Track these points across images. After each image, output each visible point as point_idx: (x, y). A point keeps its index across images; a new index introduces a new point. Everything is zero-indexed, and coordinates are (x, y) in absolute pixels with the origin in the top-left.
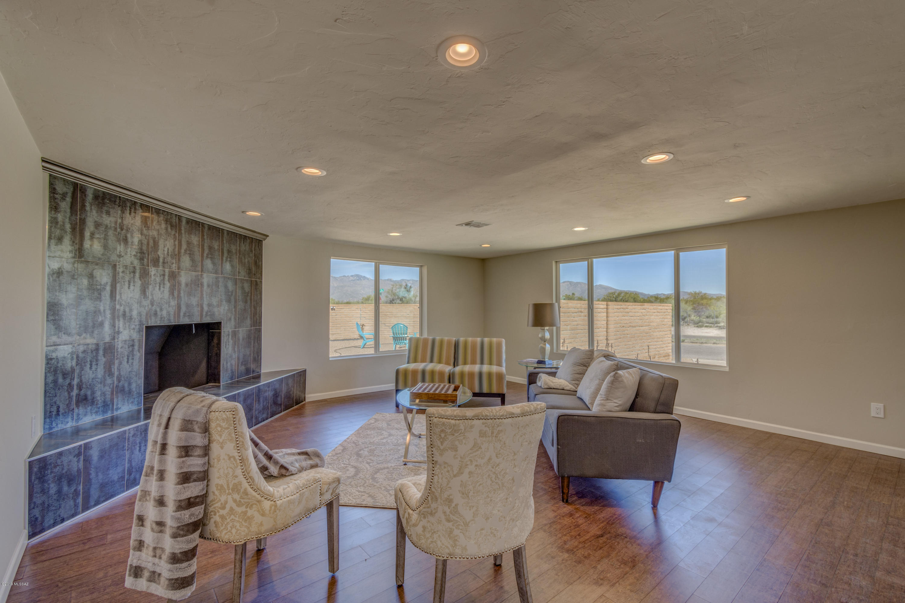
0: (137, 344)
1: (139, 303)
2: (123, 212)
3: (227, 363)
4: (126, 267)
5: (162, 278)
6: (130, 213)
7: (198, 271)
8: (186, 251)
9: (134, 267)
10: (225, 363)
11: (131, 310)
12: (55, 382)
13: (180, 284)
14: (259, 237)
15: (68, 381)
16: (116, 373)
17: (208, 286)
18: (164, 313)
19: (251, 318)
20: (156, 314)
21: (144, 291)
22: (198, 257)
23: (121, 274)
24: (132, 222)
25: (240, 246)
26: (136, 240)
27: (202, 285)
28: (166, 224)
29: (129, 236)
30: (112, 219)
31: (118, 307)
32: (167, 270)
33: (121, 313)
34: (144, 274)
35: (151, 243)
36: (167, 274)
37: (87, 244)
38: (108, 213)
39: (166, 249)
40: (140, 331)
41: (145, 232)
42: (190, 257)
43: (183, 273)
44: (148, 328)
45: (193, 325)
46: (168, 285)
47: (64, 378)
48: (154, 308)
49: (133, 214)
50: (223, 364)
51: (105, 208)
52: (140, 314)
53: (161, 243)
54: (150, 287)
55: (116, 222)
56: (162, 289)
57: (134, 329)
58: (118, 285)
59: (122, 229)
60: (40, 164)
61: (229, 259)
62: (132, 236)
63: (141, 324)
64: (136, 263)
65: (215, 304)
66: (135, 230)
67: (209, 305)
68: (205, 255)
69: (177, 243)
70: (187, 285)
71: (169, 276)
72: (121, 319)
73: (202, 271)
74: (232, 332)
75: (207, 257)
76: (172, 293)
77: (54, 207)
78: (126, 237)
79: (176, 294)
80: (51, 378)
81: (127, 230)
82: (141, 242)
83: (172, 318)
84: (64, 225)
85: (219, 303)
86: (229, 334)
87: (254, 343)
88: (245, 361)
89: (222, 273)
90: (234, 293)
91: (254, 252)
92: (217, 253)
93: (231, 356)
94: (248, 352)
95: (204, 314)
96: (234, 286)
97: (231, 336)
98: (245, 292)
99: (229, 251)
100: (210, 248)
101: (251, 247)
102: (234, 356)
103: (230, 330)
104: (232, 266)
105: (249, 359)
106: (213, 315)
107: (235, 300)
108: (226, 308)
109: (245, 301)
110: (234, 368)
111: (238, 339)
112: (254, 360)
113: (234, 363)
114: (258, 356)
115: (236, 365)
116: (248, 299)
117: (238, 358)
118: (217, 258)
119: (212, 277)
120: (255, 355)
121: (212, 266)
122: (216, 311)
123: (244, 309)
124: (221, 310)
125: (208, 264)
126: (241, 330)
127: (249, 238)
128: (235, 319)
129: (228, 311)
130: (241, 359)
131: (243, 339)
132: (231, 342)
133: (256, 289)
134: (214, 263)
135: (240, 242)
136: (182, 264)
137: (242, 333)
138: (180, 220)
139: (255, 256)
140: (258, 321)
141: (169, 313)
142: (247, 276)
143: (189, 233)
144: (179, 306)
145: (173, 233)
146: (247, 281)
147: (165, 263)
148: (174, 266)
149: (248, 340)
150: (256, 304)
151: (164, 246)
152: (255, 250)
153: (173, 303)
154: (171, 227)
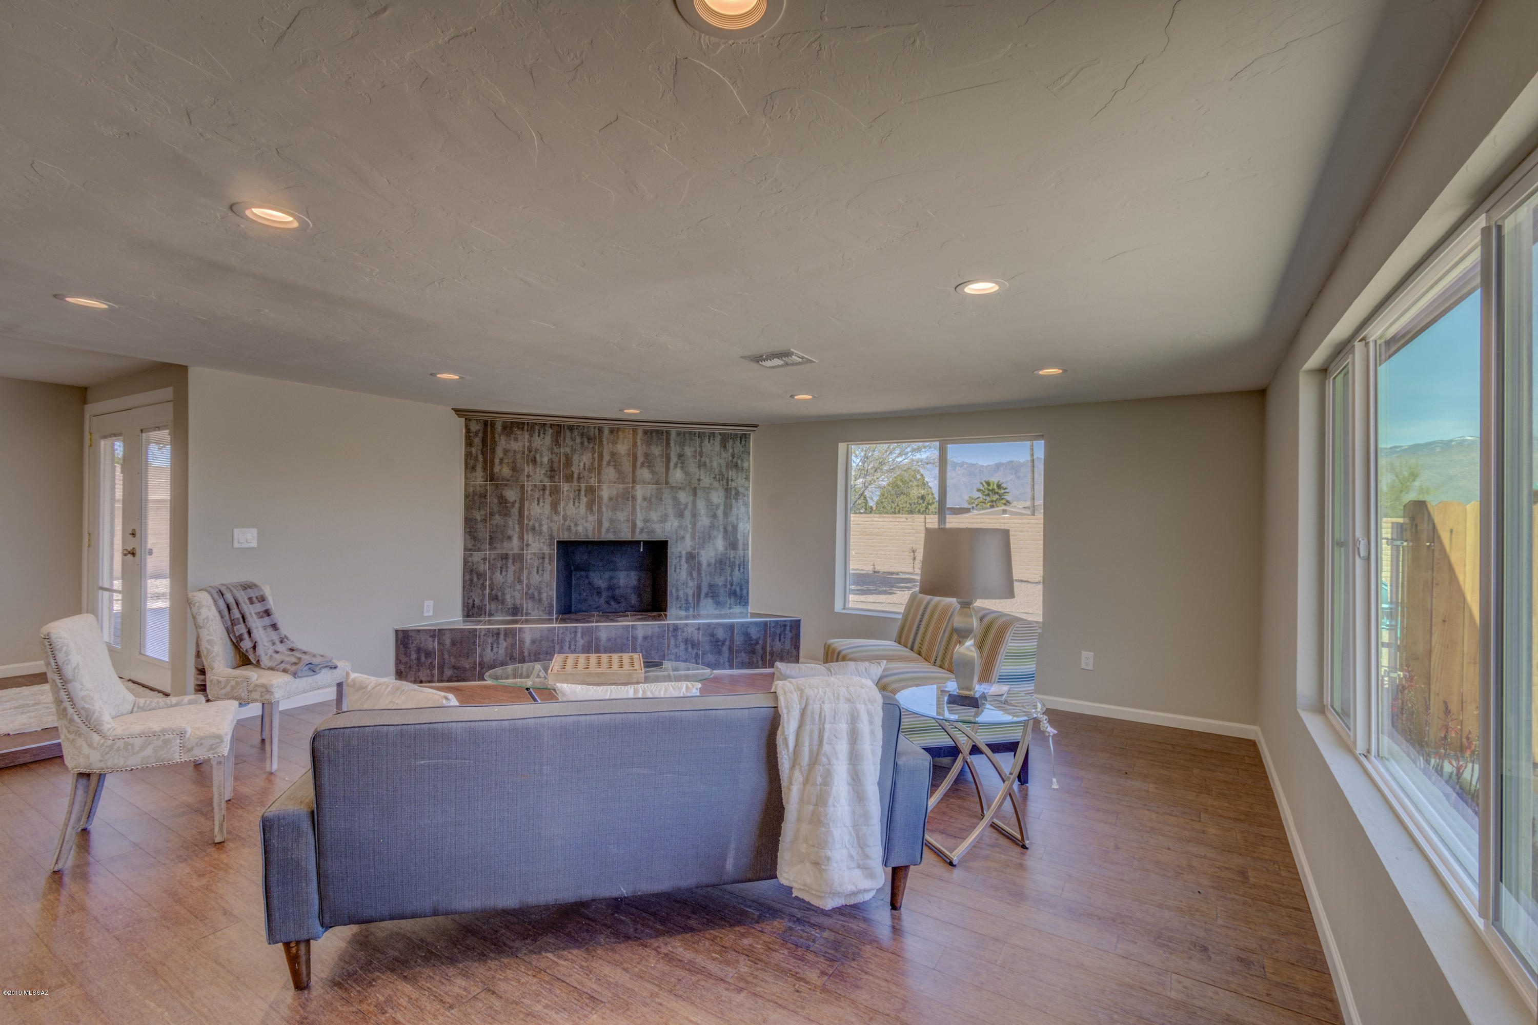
0: (548, 559)
1: (550, 518)
2: (531, 436)
3: (677, 590)
4: (535, 485)
5: (577, 493)
6: (539, 436)
7: (628, 483)
8: (609, 463)
9: (544, 485)
10: (674, 591)
11: (541, 525)
12: (471, 580)
13: (600, 498)
14: (739, 431)
15: (481, 581)
16: (525, 582)
17: (645, 499)
18: (581, 529)
19: (725, 538)
20: (569, 529)
21: (554, 507)
22: (627, 467)
23: (529, 493)
24: (541, 442)
25: (700, 447)
26: (545, 460)
27: (634, 498)
28: (582, 438)
29: (538, 457)
30: (520, 444)
31: (526, 522)
32: (583, 485)
33: (530, 527)
34: (556, 491)
35: (563, 459)
36: (583, 489)
37: (497, 469)
38: (516, 439)
39: (582, 464)
40: (551, 545)
41: (556, 450)
42: (615, 468)
43: (605, 487)
44: (560, 542)
45: (642, 543)
46: (584, 500)
47: (478, 579)
48: (567, 523)
49: (542, 436)
50: (671, 592)
51: (513, 436)
52: (550, 529)
53: (576, 459)
54: (563, 503)
56: (577, 504)
57: (544, 543)
58: (526, 504)
59: (531, 452)
60: (456, 414)
61: (679, 465)
62: (541, 456)
63: (551, 537)
64: (546, 481)
65: (657, 519)
66: (544, 450)
67: (646, 521)
68: (639, 464)
69: (596, 455)
70: (611, 499)
71: (586, 491)
72: (531, 533)
73: (634, 482)
74: (687, 553)
75: (642, 465)
76: (590, 507)
77: (469, 443)
78: (535, 458)
79: (595, 508)
80: (468, 577)
81: (536, 452)
82: (551, 461)
83: (590, 532)
84: (477, 456)
85: (664, 519)
86: (680, 557)
87: (732, 571)
88: (713, 593)
89: (667, 483)
90: (690, 507)
91: (731, 451)
92: (658, 460)
93: (685, 584)
94: (719, 581)
95: (638, 530)
96: (691, 498)
97: (684, 559)
98: (712, 504)
99: (680, 456)
100: (647, 455)
101: (724, 446)
102: (691, 584)
103: (684, 553)
104: (687, 474)
105: (722, 590)
106: (653, 531)
107: (694, 516)
108: (676, 524)
109: (714, 516)
110: (690, 599)
111: (700, 564)
112: (732, 594)
113: (690, 593)
114: (741, 589)
115: (694, 595)
116: (720, 513)
117: (699, 587)
118: (660, 468)
119: (650, 489)
120: (733, 588)
121: (651, 476)
122: (657, 527)
123: (712, 527)
124: (668, 526)
125: (644, 474)
126: (703, 552)
127: (720, 434)
128: (693, 538)
129: (680, 527)
130: (705, 589)
131: (709, 565)
132: (685, 566)
133: (736, 499)
134: (653, 473)
135: (702, 442)
136: (604, 477)
137: (706, 556)
138: (600, 431)
139: (733, 455)
140: (740, 543)
141: (586, 529)
142: (716, 484)
143: (614, 442)
144: (599, 521)
145: (591, 446)
146: (716, 489)
147: (579, 478)
148: (593, 480)
149: (719, 565)
150: (737, 519)
151: (580, 462)
152: (733, 448)
153: (592, 518)
154: (589, 440)
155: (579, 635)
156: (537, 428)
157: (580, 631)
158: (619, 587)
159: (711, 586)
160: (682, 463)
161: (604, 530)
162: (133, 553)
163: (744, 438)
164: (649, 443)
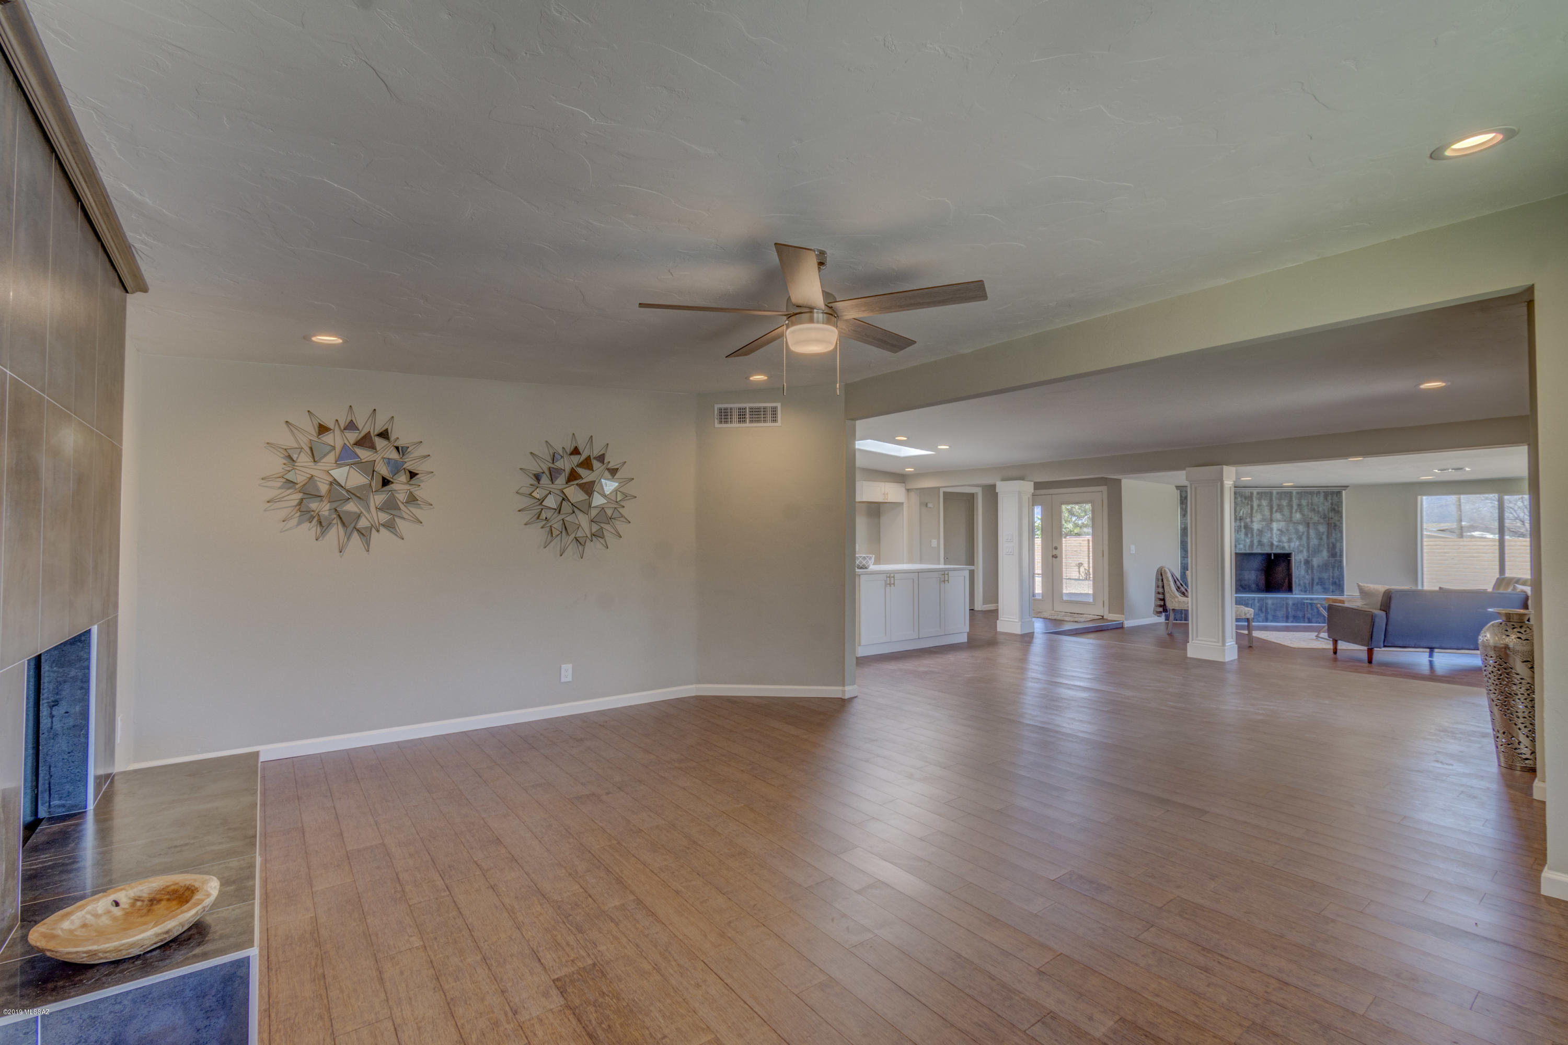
3: (1299, 580)
5: (1240, 527)
7: (1268, 521)
8: (1257, 511)
10: (1297, 581)
13: (1253, 530)
14: (1336, 489)
17: (1278, 530)
18: (1242, 546)
19: (1328, 551)
22: (1267, 512)
25: (1312, 500)
27: (1271, 529)
28: (1241, 498)
32: (1243, 524)
42: (1261, 513)
43: (1254, 524)
44: (1236, 554)
45: (1273, 555)
50: (1295, 581)
56: (1240, 533)
60: (1175, 488)
61: (1299, 510)
65: (1285, 541)
67: (1280, 541)
68: (1274, 510)
69: (1250, 507)
70: (1259, 530)
71: (1245, 526)
73: (1272, 521)
74: (1304, 560)
75: (1276, 511)
76: (1246, 535)
79: (1250, 535)
83: (1248, 549)
85: (1290, 540)
86: (1301, 562)
87: (1333, 570)
88: (1321, 582)
89: (1291, 521)
90: (1306, 533)
91: (1330, 501)
92: (1286, 508)
93: (1304, 577)
94: (1325, 575)
95: (1274, 547)
96: (1307, 528)
97: (1303, 563)
98: (1319, 532)
99: (1299, 505)
100: (1279, 506)
101: (1326, 499)
102: (1307, 577)
103: (1302, 559)
104: (1303, 515)
105: (1327, 580)
106: (1283, 548)
107: (1308, 538)
108: (1297, 543)
109: (1321, 539)
110: (1307, 585)
111: (1313, 566)
112: (1334, 583)
113: (1307, 582)
114: (1339, 581)
115: (1309, 583)
116: (1324, 537)
117: (1313, 580)
118: (1286, 511)
119: (1282, 525)
120: (1335, 580)
121: (1281, 517)
122: (1286, 545)
123: (1319, 545)
124: (1292, 545)
125: (1278, 516)
126: (1315, 559)
127: (1324, 492)
128: (1308, 550)
129: (1300, 545)
130: (1316, 580)
131: (1319, 566)
132: (1303, 567)
133: (1335, 529)
134: (1283, 515)
135: (1312, 496)
136: (1254, 519)
137: (1316, 562)
138: (1252, 494)
139: (1332, 504)
140: (1338, 554)
141: (1245, 546)
142: (1322, 521)
143: (1260, 499)
144: (1252, 542)
145: (1246, 502)
146: (1322, 523)
147: (1240, 519)
148: (1248, 520)
149: (1325, 567)
150: (1336, 540)
151: (1241, 510)
152: (1332, 499)
153: (1248, 541)
154: (1245, 498)
155: (1256, 601)
157: (1256, 599)
158: (1245, 580)
159: (1320, 579)
160: (1300, 509)
161: (1255, 547)
162: (1055, 557)
163: (1339, 493)
164: (1280, 499)
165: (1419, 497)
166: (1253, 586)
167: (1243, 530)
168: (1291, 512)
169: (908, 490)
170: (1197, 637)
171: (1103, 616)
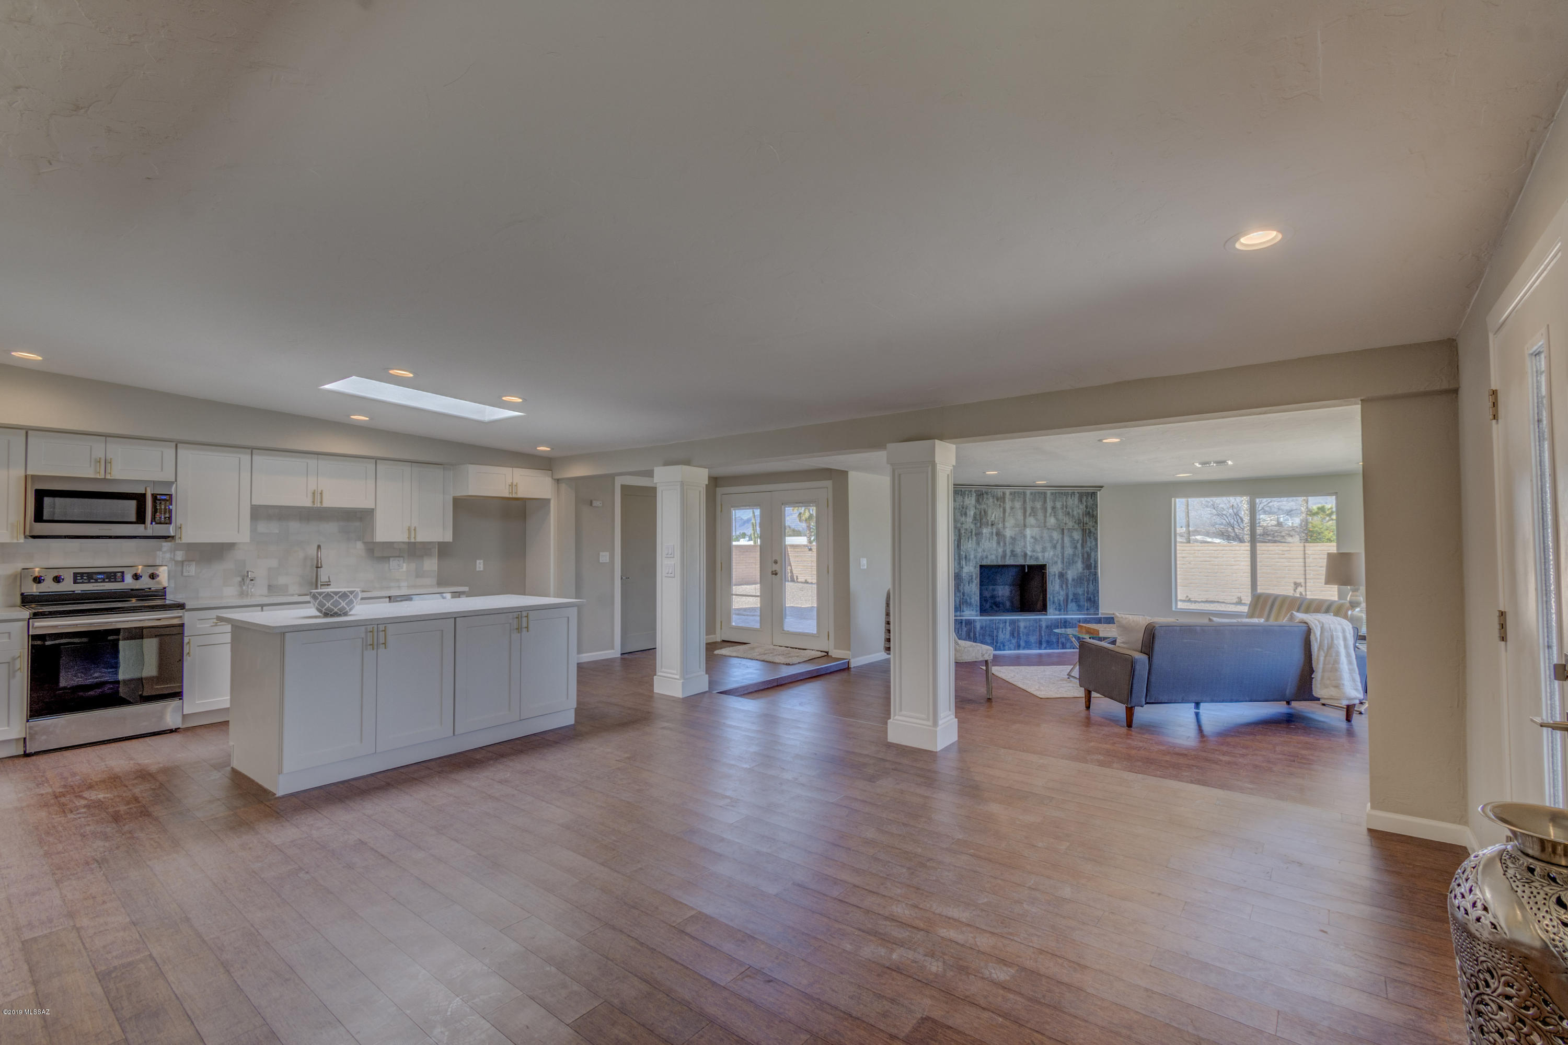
0: (974, 577)
1: (975, 550)
2: (963, 498)
3: (1053, 597)
4: (966, 529)
5: (991, 534)
7: (1022, 527)
8: (1009, 514)
9: (972, 529)
10: (1051, 598)
11: (969, 555)
13: (1005, 537)
14: (1091, 490)
16: (962, 591)
17: (1032, 537)
18: (993, 557)
19: (1083, 563)
20: (987, 557)
21: (978, 543)
22: (1020, 516)
23: (963, 534)
24: (969, 502)
25: (1066, 502)
26: (972, 513)
27: (1025, 537)
28: (993, 498)
29: (968, 511)
31: (962, 553)
32: (994, 531)
33: (964, 556)
34: (978, 534)
35: (983, 512)
39: (993, 515)
40: (975, 567)
41: (978, 506)
42: (1013, 517)
43: (1007, 530)
44: (981, 566)
45: (1026, 566)
48: (985, 553)
49: (970, 498)
50: (1050, 598)
52: (976, 558)
53: (989, 512)
54: (983, 540)
55: (959, 505)
56: (991, 541)
57: (972, 567)
58: (962, 541)
59: (963, 508)
61: (1053, 514)
62: (970, 511)
63: (977, 563)
64: (973, 526)
65: (1039, 550)
66: (971, 507)
67: (1033, 551)
68: (1028, 514)
69: (1002, 510)
70: (1011, 537)
71: (996, 532)
72: (964, 560)
73: (1025, 526)
74: (1059, 572)
75: (1030, 515)
76: (998, 543)
78: (966, 512)
79: (1002, 543)
81: (966, 508)
82: (975, 514)
83: (999, 559)
85: (1044, 550)
86: (1055, 575)
87: (1088, 584)
88: (1076, 599)
89: (1045, 526)
90: (1060, 542)
91: (1085, 504)
92: (1040, 511)
93: (1059, 593)
94: (1080, 591)
95: (1028, 558)
96: (1061, 535)
97: (1057, 576)
98: (1074, 539)
99: (1054, 508)
100: (1032, 508)
101: (1081, 501)
102: (1062, 593)
103: (1057, 572)
104: (1057, 519)
105: (1082, 597)
106: (1037, 558)
107: (1063, 547)
108: (1052, 553)
109: (1076, 548)
110: (1062, 603)
111: (1067, 579)
112: (1089, 600)
113: (1062, 599)
114: (1094, 597)
115: (1064, 600)
116: (1079, 545)
117: (1067, 595)
118: (1040, 515)
119: (1036, 531)
120: (1089, 596)
121: (1035, 521)
122: (1040, 555)
123: (1074, 555)
124: (1046, 554)
125: (1031, 520)
126: (1069, 572)
127: (1078, 493)
128: (1063, 563)
129: (1054, 555)
130: (1071, 597)
131: (1073, 580)
132: (1057, 581)
133: (1090, 537)
134: (1037, 520)
135: (1067, 498)
136: (1007, 524)
137: (1071, 574)
138: (1004, 494)
139: (1087, 507)
140: (1093, 565)
141: (997, 557)
142: (1076, 526)
143: (1012, 500)
144: (1004, 552)
145: (999, 503)
146: (1077, 530)
147: (992, 525)
148: (1001, 526)
149: (1079, 581)
150: (1090, 549)
151: (992, 514)
152: (1086, 502)
153: (1000, 550)
154: (998, 500)
155: (1008, 624)
156: (967, 493)
157: (1008, 622)
158: (999, 597)
159: (1074, 594)
160: (1055, 513)
161: (1007, 558)
162: (775, 573)
163: (1093, 495)
164: (1034, 501)
165: (1173, 499)
166: (1008, 604)
167: (995, 538)
168: (1045, 517)
169: (558, 481)
170: (901, 710)
171: (827, 653)
